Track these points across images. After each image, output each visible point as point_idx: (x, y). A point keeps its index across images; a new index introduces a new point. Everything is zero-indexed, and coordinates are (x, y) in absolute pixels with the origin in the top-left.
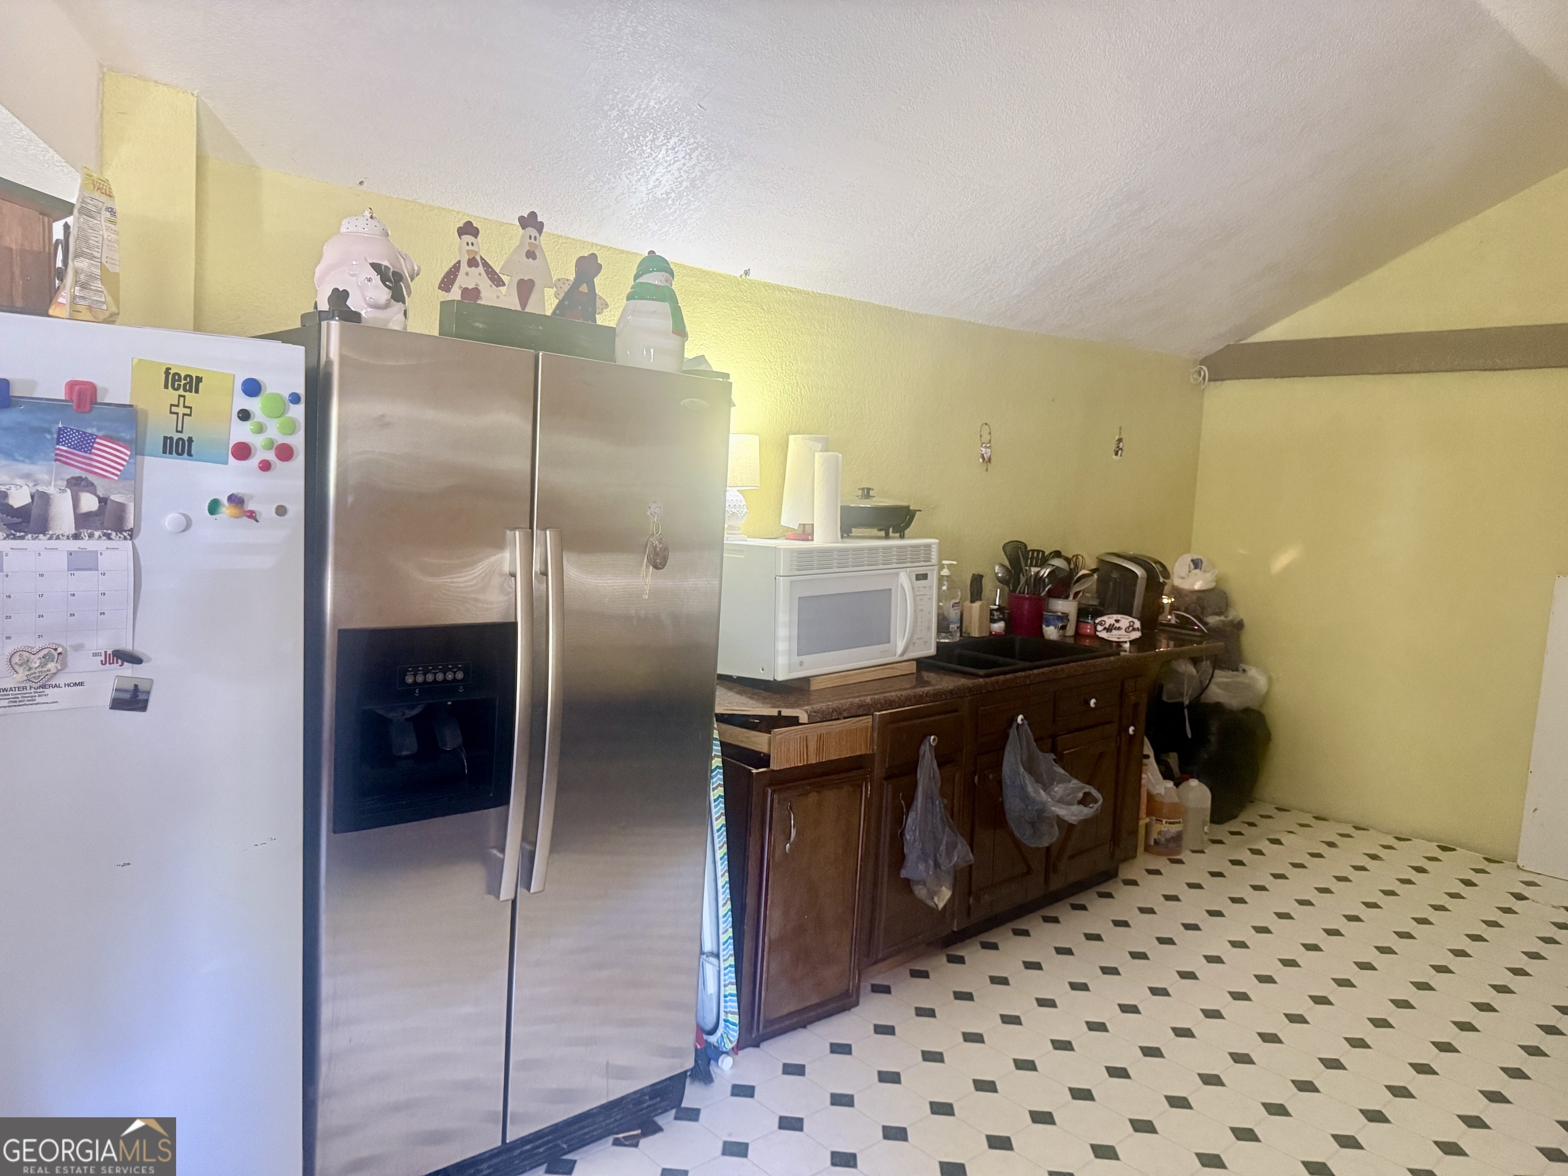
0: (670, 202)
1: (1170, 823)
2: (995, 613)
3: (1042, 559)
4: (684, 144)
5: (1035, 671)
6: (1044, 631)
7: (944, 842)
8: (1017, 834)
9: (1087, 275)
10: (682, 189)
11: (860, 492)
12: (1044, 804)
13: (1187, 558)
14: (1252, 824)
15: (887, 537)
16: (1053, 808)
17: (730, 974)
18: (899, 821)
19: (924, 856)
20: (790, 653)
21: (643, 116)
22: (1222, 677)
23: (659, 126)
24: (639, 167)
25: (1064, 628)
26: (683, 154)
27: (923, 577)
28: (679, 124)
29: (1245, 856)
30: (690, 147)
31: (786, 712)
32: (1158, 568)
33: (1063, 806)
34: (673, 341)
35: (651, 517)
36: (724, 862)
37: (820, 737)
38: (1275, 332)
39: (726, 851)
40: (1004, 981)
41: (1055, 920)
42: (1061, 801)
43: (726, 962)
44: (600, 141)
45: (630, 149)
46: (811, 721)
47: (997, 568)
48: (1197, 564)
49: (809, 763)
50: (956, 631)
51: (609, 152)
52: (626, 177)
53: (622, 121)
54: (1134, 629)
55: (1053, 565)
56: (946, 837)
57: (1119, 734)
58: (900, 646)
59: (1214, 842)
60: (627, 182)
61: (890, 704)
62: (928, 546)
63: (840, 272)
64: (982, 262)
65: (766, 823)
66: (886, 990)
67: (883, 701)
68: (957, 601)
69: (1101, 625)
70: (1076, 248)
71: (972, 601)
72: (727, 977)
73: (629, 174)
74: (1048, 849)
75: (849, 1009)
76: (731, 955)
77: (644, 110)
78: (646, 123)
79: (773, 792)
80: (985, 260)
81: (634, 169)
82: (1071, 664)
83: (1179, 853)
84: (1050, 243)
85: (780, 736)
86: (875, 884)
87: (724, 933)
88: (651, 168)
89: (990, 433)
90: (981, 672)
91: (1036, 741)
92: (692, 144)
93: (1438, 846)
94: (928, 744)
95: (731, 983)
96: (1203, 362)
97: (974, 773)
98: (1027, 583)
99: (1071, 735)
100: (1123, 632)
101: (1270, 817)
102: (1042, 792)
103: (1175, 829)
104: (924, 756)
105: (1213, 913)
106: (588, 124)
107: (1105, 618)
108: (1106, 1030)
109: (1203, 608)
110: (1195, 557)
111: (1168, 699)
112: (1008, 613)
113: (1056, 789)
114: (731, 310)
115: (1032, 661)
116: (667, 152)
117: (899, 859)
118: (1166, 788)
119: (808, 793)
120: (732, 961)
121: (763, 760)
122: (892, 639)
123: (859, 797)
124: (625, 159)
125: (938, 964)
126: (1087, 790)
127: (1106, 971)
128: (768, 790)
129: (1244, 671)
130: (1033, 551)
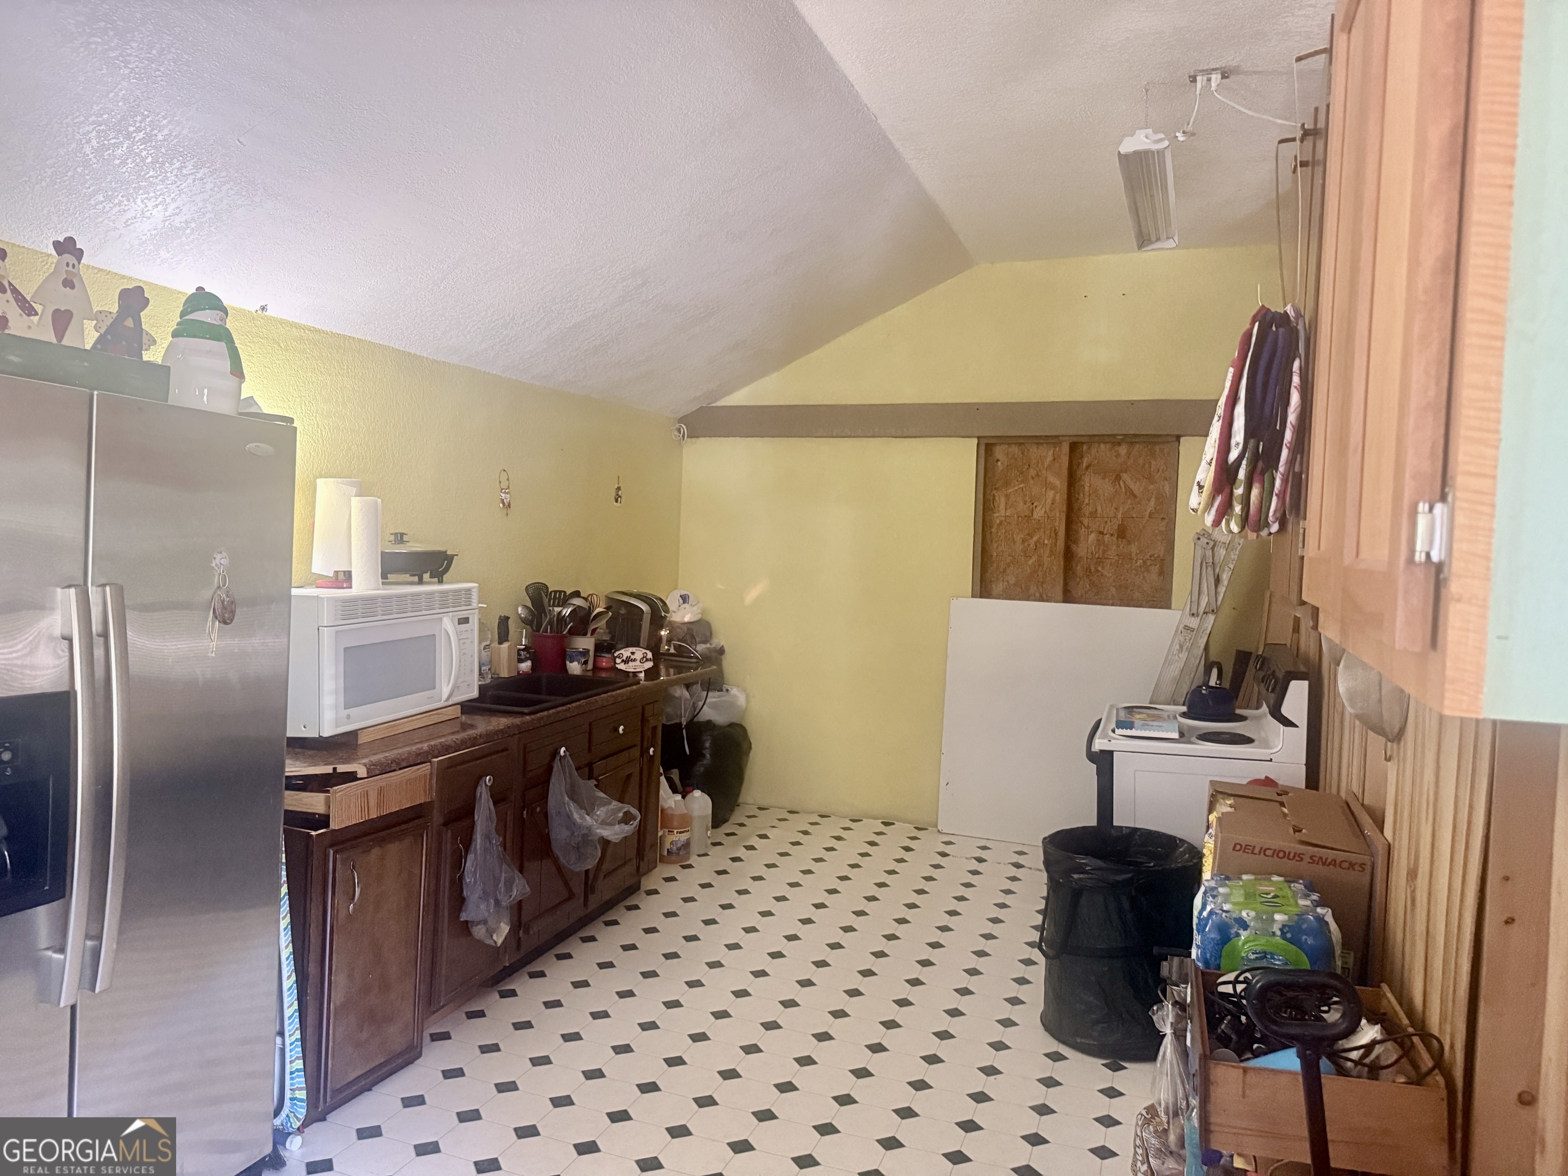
0: (188, 231)
1: (681, 833)
2: (522, 653)
3: (563, 599)
4: (215, 176)
5: (574, 705)
6: (568, 667)
7: (503, 879)
8: (563, 860)
9: (593, 338)
10: (204, 219)
11: (392, 538)
12: (589, 828)
13: (677, 594)
14: (742, 825)
15: (421, 582)
16: (598, 831)
17: (297, 1049)
18: (458, 864)
19: (485, 896)
20: (336, 707)
21: (173, 143)
22: (713, 698)
23: (189, 155)
24: (158, 193)
25: (586, 663)
26: (212, 185)
27: (464, 621)
28: (211, 155)
29: (741, 852)
30: (221, 180)
31: (342, 768)
32: (660, 604)
33: (607, 827)
34: (231, 382)
35: (216, 568)
36: (288, 932)
37: (381, 791)
38: (739, 398)
39: (289, 920)
40: (557, 1004)
41: (592, 939)
42: (604, 823)
43: (292, 1037)
44: (117, 162)
45: (151, 173)
46: (370, 774)
47: (520, 609)
48: (685, 599)
49: (371, 818)
50: (487, 673)
51: (127, 174)
52: (142, 201)
53: (148, 145)
54: (647, 660)
55: (574, 605)
56: (503, 874)
57: (642, 756)
58: (446, 691)
59: (714, 844)
60: (143, 206)
61: (447, 749)
62: (469, 590)
63: (363, 315)
64: (502, 318)
65: (328, 887)
66: (446, 1036)
67: (439, 746)
68: (488, 643)
69: (619, 657)
70: (586, 313)
71: (500, 643)
72: (292, 1053)
73: (147, 198)
74: (587, 872)
75: (412, 1063)
76: (297, 1029)
77: (176, 137)
78: (176, 150)
79: (335, 853)
80: (504, 316)
81: (152, 194)
82: (603, 695)
83: (688, 859)
84: (564, 306)
85: (340, 793)
86: (435, 931)
87: (289, 1007)
88: (173, 195)
89: (508, 480)
90: (526, 710)
91: (576, 770)
92: (224, 177)
93: (882, 823)
94: (484, 785)
95: (298, 1058)
96: (681, 420)
97: (523, 808)
98: (550, 623)
99: (605, 761)
100: (638, 663)
101: (754, 816)
102: (588, 818)
103: (684, 837)
104: (481, 796)
105: (724, 907)
106: (106, 142)
107: (622, 651)
108: (657, 1027)
109: (693, 637)
110: (683, 593)
111: (668, 721)
112: (531, 652)
113: (598, 813)
114: (247, 346)
115: (566, 696)
116: (194, 182)
117: (459, 901)
118: (675, 801)
119: (369, 851)
120: (298, 1035)
121: (323, 821)
122: (437, 687)
123: (420, 844)
124: (144, 183)
125: (492, 1002)
126: (626, 810)
127: (646, 975)
128: (329, 852)
129: (727, 690)
130: (556, 592)
